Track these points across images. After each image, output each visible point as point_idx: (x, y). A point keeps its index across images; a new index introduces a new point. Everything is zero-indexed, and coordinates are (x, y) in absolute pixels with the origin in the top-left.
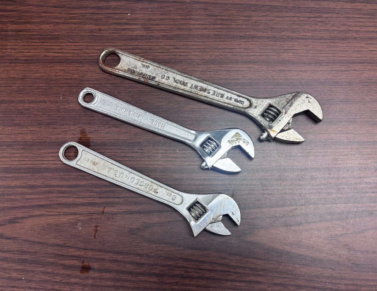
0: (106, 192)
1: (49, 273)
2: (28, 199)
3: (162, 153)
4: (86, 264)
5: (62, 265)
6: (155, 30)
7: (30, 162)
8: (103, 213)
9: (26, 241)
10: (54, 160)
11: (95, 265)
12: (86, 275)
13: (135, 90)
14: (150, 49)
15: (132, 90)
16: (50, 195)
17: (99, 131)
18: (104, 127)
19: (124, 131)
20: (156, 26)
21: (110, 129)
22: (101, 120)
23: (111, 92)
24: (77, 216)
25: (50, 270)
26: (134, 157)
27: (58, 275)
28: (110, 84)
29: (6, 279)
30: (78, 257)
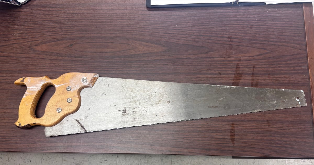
0: (224, 65)
1: (243, 36)
2: (256, 63)
4: (230, 39)
5: (239, 39)
7: (256, 77)
8: (224, 58)
9: (254, 47)
11: (226, 39)
16: (247, 64)
24: (235, 56)
25: (243, 37)
29: (261, 34)
30: (233, 42)
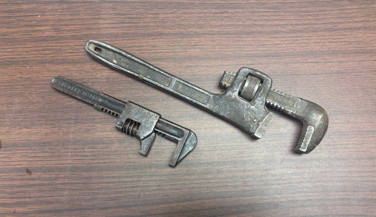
3: (72, 152)
6: (64, 31)
13: (45, 90)
14: (60, 50)
15: (42, 90)
17: (10, 132)
18: (15, 128)
19: (35, 131)
20: (65, 26)
21: (21, 130)
22: (12, 121)
23: (22, 93)
28: (21, 85)
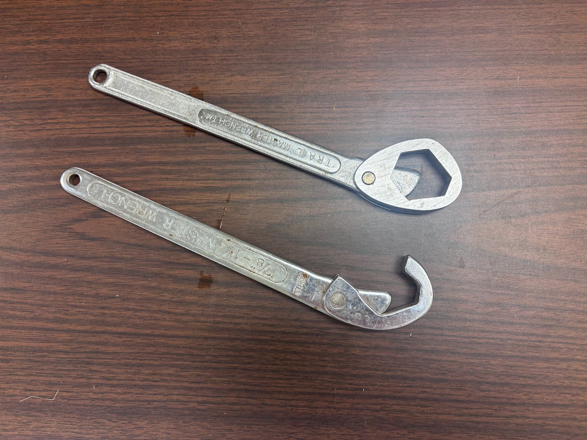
10: (152, 126)
12: (205, 290)
26: (269, 118)
27: (166, 290)
